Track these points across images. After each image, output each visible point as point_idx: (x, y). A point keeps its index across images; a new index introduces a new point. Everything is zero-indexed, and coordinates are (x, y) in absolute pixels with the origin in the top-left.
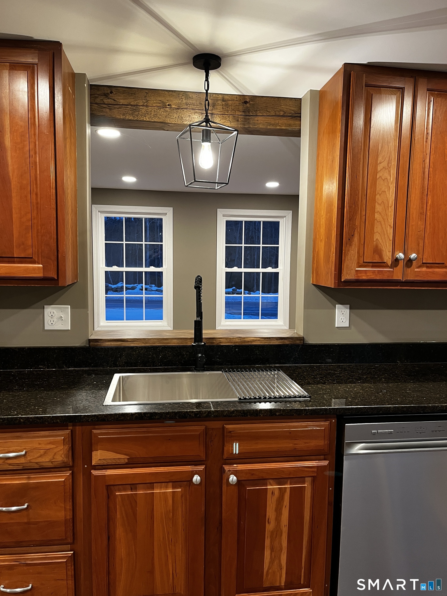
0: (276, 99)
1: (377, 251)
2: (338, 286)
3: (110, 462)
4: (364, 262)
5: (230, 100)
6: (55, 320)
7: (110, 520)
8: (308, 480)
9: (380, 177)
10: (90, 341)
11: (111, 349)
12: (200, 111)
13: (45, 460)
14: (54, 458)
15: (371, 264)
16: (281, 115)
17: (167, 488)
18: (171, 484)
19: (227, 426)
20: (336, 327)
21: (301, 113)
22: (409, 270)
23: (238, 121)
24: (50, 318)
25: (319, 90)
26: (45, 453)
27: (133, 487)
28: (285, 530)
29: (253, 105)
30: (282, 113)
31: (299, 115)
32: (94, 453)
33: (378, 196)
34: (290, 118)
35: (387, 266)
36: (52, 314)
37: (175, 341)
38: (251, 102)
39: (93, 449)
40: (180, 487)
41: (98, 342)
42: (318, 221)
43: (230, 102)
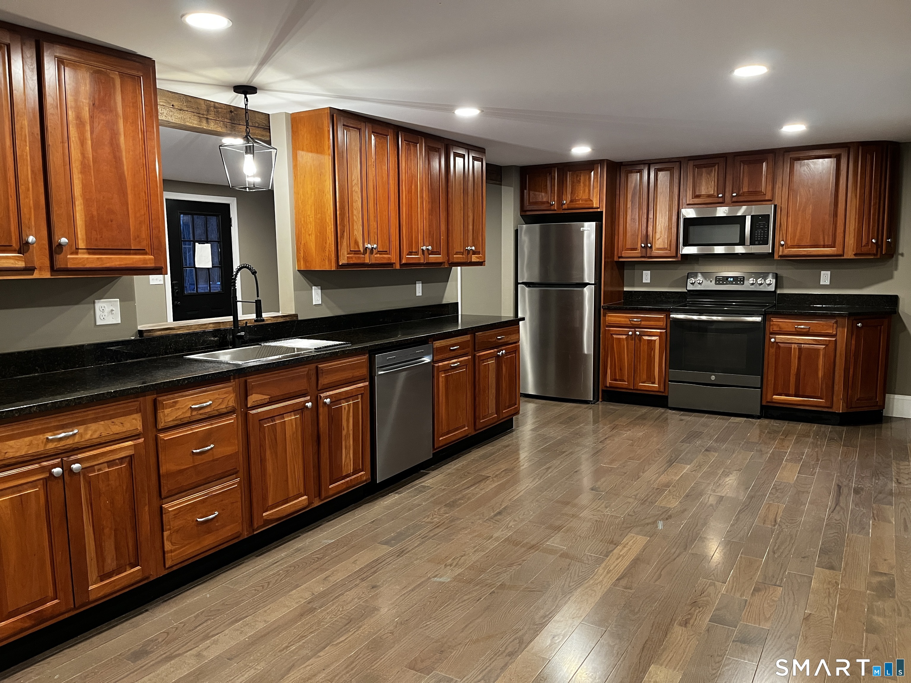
0: (252, 112)
1: (356, 243)
2: (337, 269)
3: (260, 403)
4: (350, 251)
5: (220, 108)
6: (106, 314)
7: (262, 446)
8: (360, 396)
9: (354, 190)
10: (141, 332)
11: (161, 337)
12: (198, 115)
13: (223, 407)
14: (228, 405)
15: (354, 252)
16: (257, 126)
17: (291, 416)
18: (292, 413)
19: (320, 366)
20: (314, 304)
21: (270, 127)
22: (372, 256)
23: (227, 127)
24: (101, 313)
25: (291, 113)
26: (222, 401)
27: (272, 418)
28: (351, 432)
29: (237, 114)
30: (257, 125)
31: (268, 128)
32: (249, 398)
33: (354, 204)
34: (263, 129)
35: (361, 254)
36: (103, 308)
37: (211, 325)
38: (235, 112)
39: (248, 394)
40: (298, 414)
41: (151, 332)
42: (303, 219)
43: (220, 110)
